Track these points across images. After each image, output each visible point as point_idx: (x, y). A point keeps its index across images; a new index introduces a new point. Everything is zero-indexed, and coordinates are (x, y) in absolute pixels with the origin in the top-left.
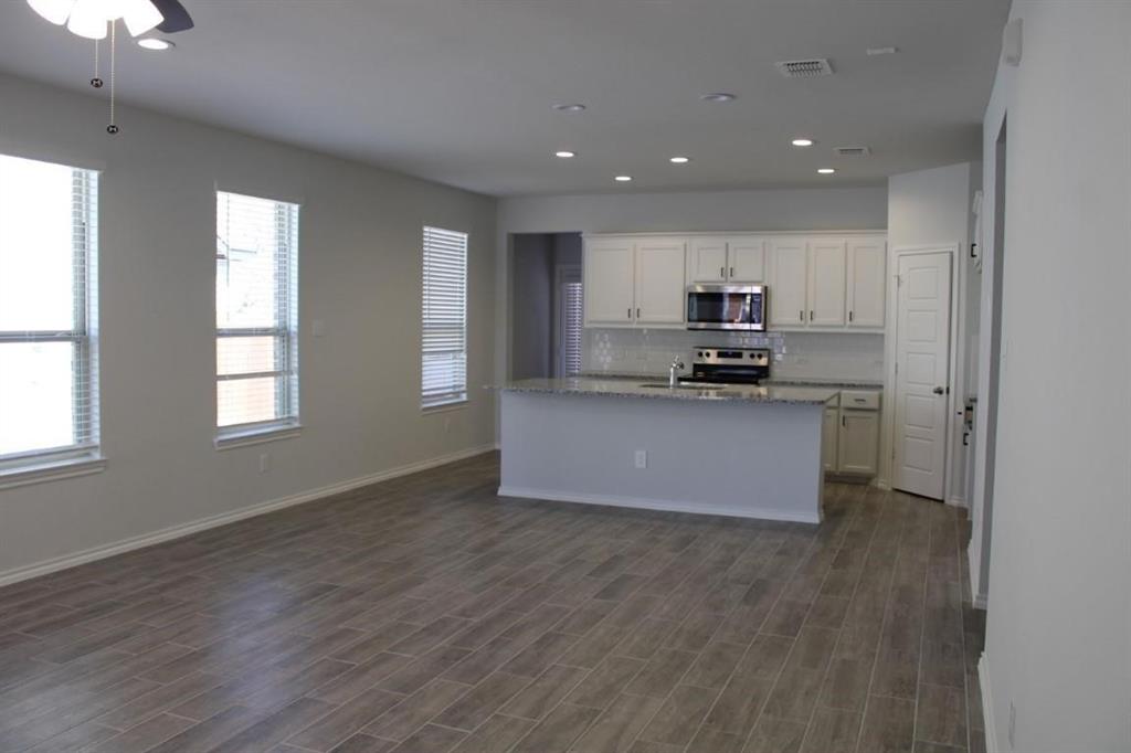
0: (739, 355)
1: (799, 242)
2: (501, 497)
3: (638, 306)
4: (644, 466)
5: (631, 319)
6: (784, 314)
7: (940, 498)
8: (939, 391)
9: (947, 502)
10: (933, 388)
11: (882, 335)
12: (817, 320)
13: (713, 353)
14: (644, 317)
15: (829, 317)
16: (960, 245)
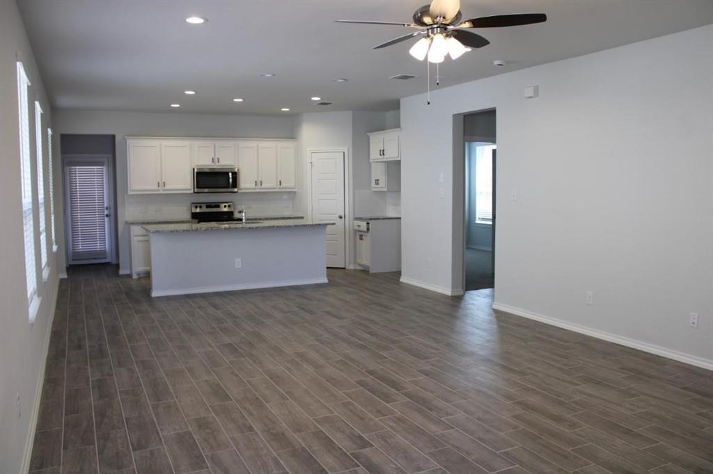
0: (218, 206)
1: (252, 144)
2: (155, 298)
3: (163, 181)
4: (240, 266)
5: (159, 188)
6: (246, 183)
7: (343, 267)
8: (341, 217)
9: (347, 268)
10: (337, 216)
11: (295, 192)
12: (264, 186)
13: (204, 206)
14: (168, 187)
15: (269, 184)
16: (348, 149)
